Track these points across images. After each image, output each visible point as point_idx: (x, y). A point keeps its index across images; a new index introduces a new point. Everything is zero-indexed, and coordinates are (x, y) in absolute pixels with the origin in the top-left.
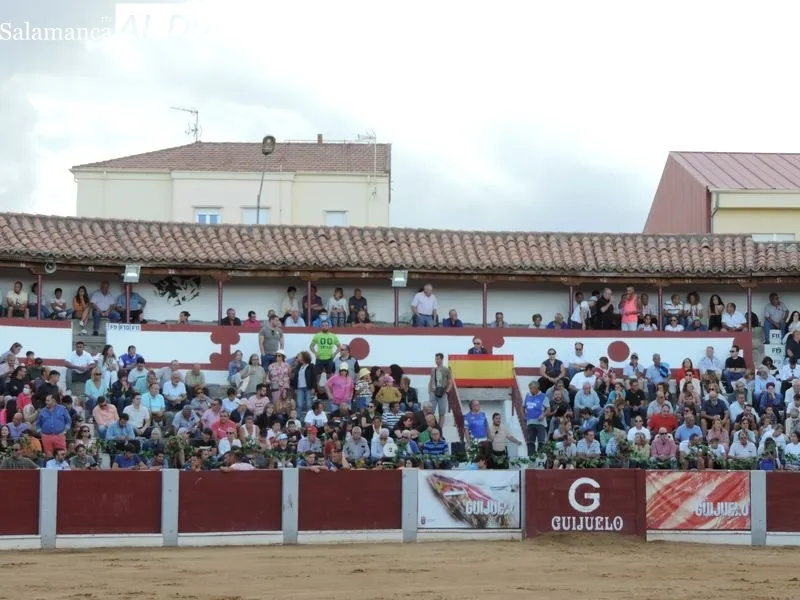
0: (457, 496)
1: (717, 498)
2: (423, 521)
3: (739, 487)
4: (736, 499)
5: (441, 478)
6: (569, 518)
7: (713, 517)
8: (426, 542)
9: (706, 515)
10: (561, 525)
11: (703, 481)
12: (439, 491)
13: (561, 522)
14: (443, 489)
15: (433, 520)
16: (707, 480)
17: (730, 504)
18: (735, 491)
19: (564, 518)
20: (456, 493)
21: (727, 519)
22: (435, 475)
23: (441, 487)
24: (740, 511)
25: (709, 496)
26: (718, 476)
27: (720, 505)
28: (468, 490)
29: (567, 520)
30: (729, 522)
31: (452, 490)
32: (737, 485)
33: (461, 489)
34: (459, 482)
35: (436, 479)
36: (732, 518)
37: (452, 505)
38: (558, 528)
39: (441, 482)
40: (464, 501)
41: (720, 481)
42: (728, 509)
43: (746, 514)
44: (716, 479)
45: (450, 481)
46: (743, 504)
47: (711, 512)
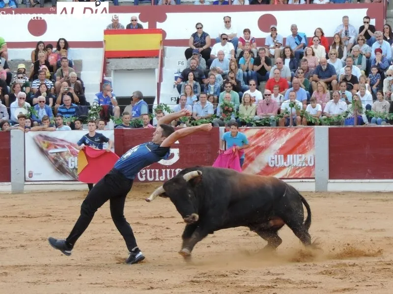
0: (60, 153)
1: (287, 151)
2: (31, 175)
3: (305, 141)
4: (304, 151)
5: (46, 138)
6: (153, 170)
7: (284, 167)
8: (33, 193)
9: (278, 166)
10: (146, 177)
11: (275, 136)
12: (45, 149)
13: (146, 173)
14: (47, 147)
15: (39, 174)
16: (279, 135)
17: (299, 155)
18: (303, 144)
19: (148, 171)
20: (60, 150)
21: (296, 168)
22: (41, 135)
23: (46, 145)
24: (306, 162)
25: (281, 149)
26: (288, 131)
27: (290, 157)
28: (70, 148)
29: (151, 172)
30: (297, 172)
31: (56, 148)
32: (303, 140)
33: (63, 147)
34: (62, 140)
35: (41, 138)
36: (299, 168)
37: (56, 161)
38: (144, 179)
39: (46, 141)
40: (66, 157)
41: (289, 135)
42: (296, 160)
43: (311, 165)
44: (286, 135)
45: (54, 140)
46: (309, 156)
47: (282, 163)
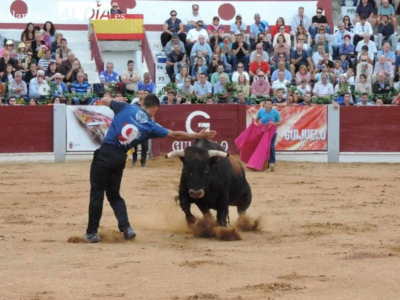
0: (97, 126)
1: (301, 126)
2: (71, 146)
3: (318, 118)
4: (316, 126)
5: (85, 111)
7: (299, 141)
8: (73, 162)
9: (293, 139)
10: (180, 148)
11: (291, 113)
12: (83, 122)
13: (180, 145)
14: (86, 121)
15: (78, 145)
16: (294, 112)
17: (312, 130)
18: (316, 121)
19: (182, 143)
20: (97, 123)
21: (309, 142)
22: (80, 110)
23: (85, 119)
24: (319, 136)
25: (296, 124)
26: (302, 108)
27: (304, 132)
28: (106, 121)
29: (184, 144)
30: (311, 145)
31: (93, 121)
32: (317, 116)
33: (100, 120)
34: (99, 114)
35: (80, 112)
36: (312, 141)
37: (93, 133)
39: (85, 115)
40: (103, 130)
41: (304, 112)
42: (310, 134)
43: (323, 139)
44: (300, 112)
45: (92, 114)
46: (322, 131)
47: (297, 137)
